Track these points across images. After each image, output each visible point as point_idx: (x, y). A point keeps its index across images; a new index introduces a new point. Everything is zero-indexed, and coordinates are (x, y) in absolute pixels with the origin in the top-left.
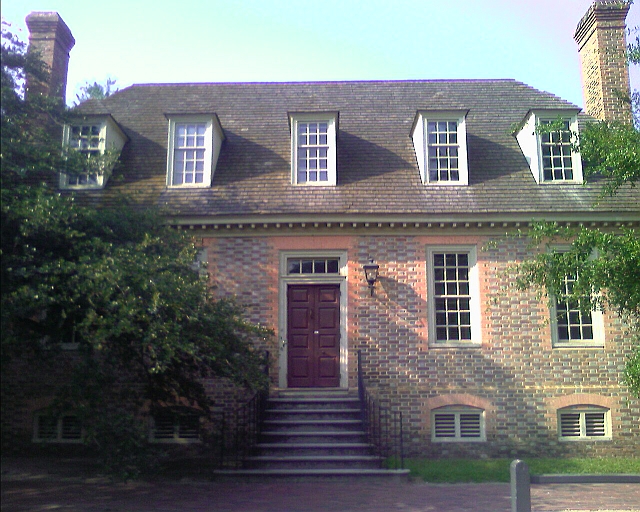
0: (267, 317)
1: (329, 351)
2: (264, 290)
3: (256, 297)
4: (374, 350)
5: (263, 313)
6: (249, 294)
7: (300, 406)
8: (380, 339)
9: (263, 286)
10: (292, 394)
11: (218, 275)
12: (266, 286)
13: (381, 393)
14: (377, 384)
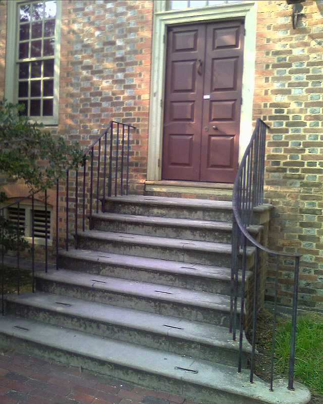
0: (133, 75)
1: (224, 126)
2: (132, 36)
3: (120, 48)
4: (297, 124)
5: (129, 70)
6: (113, 43)
7: (156, 211)
8: (307, 105)
9: (131, 31)
10: (164, 190)
11: (74, 21)
12: (135, 30)
13: (304, 198)
14: (298, 183)
